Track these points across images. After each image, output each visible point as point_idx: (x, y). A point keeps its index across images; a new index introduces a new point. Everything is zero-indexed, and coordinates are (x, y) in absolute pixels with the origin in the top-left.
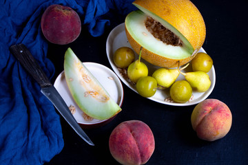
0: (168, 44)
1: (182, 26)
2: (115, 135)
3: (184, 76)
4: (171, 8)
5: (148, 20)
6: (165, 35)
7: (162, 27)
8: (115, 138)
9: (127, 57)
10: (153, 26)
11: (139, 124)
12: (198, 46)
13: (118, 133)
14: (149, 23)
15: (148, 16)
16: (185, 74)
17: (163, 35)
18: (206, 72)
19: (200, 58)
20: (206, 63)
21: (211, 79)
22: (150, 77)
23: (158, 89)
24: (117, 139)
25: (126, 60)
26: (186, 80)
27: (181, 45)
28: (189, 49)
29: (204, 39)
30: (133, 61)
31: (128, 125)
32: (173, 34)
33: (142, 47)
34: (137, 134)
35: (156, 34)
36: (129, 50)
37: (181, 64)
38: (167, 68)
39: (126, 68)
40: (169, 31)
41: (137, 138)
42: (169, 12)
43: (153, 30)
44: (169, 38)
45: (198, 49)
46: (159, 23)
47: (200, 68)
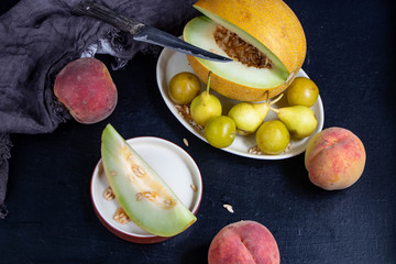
0: (249, 66)
1: (269, 37)
2: (217, 249)
3: (277, 114)
4: (252, 10)
5: (218, 30)
6: (246, 53)
7: (241, 40)
8: (219, 254)
9: (189, 88)
10: (226, 39)
11: (253, 228)
12: (295, 67)
13: (222, 245)
14: (221, 35)
15: (217, 25)
16: (277, 110)
17: (242, 53)
18: (309, 107)
19: (298, 86)
20: (309, 92)
21: (317, 116)
22: (224, 117)
23: (238, 135)
24: (223, 256)
25: (187, 93)
26: (279, 119)
27: (270, 66)
28: (282, 73)
29: (304, 56)
30: (198, 94)
31: (235, 230)
32: (256, 50)
33: (210, 72)
34: (253, 244)
35: (231, 51)
36: (191, 76)
37: (271, 95)
38: (250, 103)
39: (189, 105)
40: (250, 45)
41: (253, 250)
42: (248, 16)
43: (226, 45)
44: (251, 57)
45: (295, 72)
46: (235, 34)
47: (300, 101)
